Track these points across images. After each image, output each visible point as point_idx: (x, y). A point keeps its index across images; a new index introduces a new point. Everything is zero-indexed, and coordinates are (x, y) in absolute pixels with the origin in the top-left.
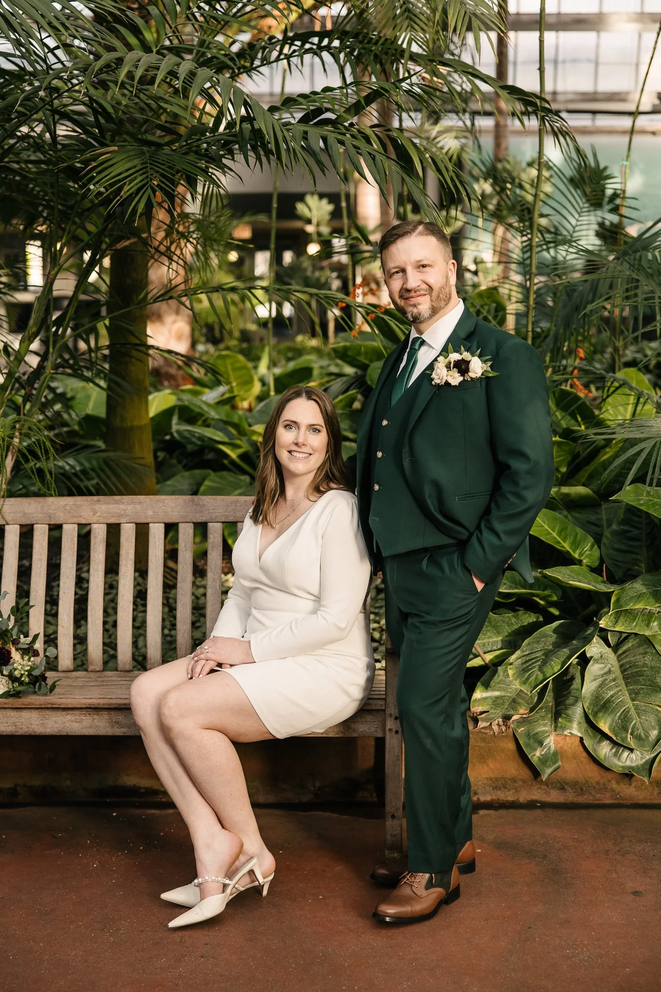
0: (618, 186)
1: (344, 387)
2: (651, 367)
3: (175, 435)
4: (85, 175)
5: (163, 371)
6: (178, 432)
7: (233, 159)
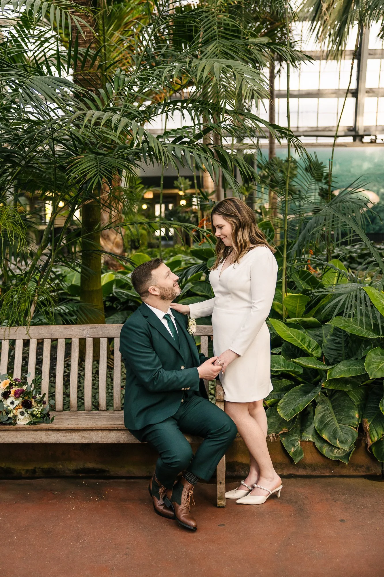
0: (328, 171)
1: (196, 269)
2: (346, 258)
3: (114, 294)
4: (68, 169)
5: (110, 262)
6: (116, 292)
7: (140, 161)
